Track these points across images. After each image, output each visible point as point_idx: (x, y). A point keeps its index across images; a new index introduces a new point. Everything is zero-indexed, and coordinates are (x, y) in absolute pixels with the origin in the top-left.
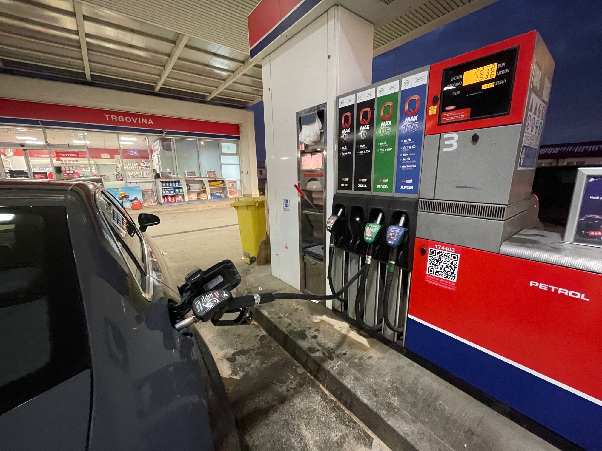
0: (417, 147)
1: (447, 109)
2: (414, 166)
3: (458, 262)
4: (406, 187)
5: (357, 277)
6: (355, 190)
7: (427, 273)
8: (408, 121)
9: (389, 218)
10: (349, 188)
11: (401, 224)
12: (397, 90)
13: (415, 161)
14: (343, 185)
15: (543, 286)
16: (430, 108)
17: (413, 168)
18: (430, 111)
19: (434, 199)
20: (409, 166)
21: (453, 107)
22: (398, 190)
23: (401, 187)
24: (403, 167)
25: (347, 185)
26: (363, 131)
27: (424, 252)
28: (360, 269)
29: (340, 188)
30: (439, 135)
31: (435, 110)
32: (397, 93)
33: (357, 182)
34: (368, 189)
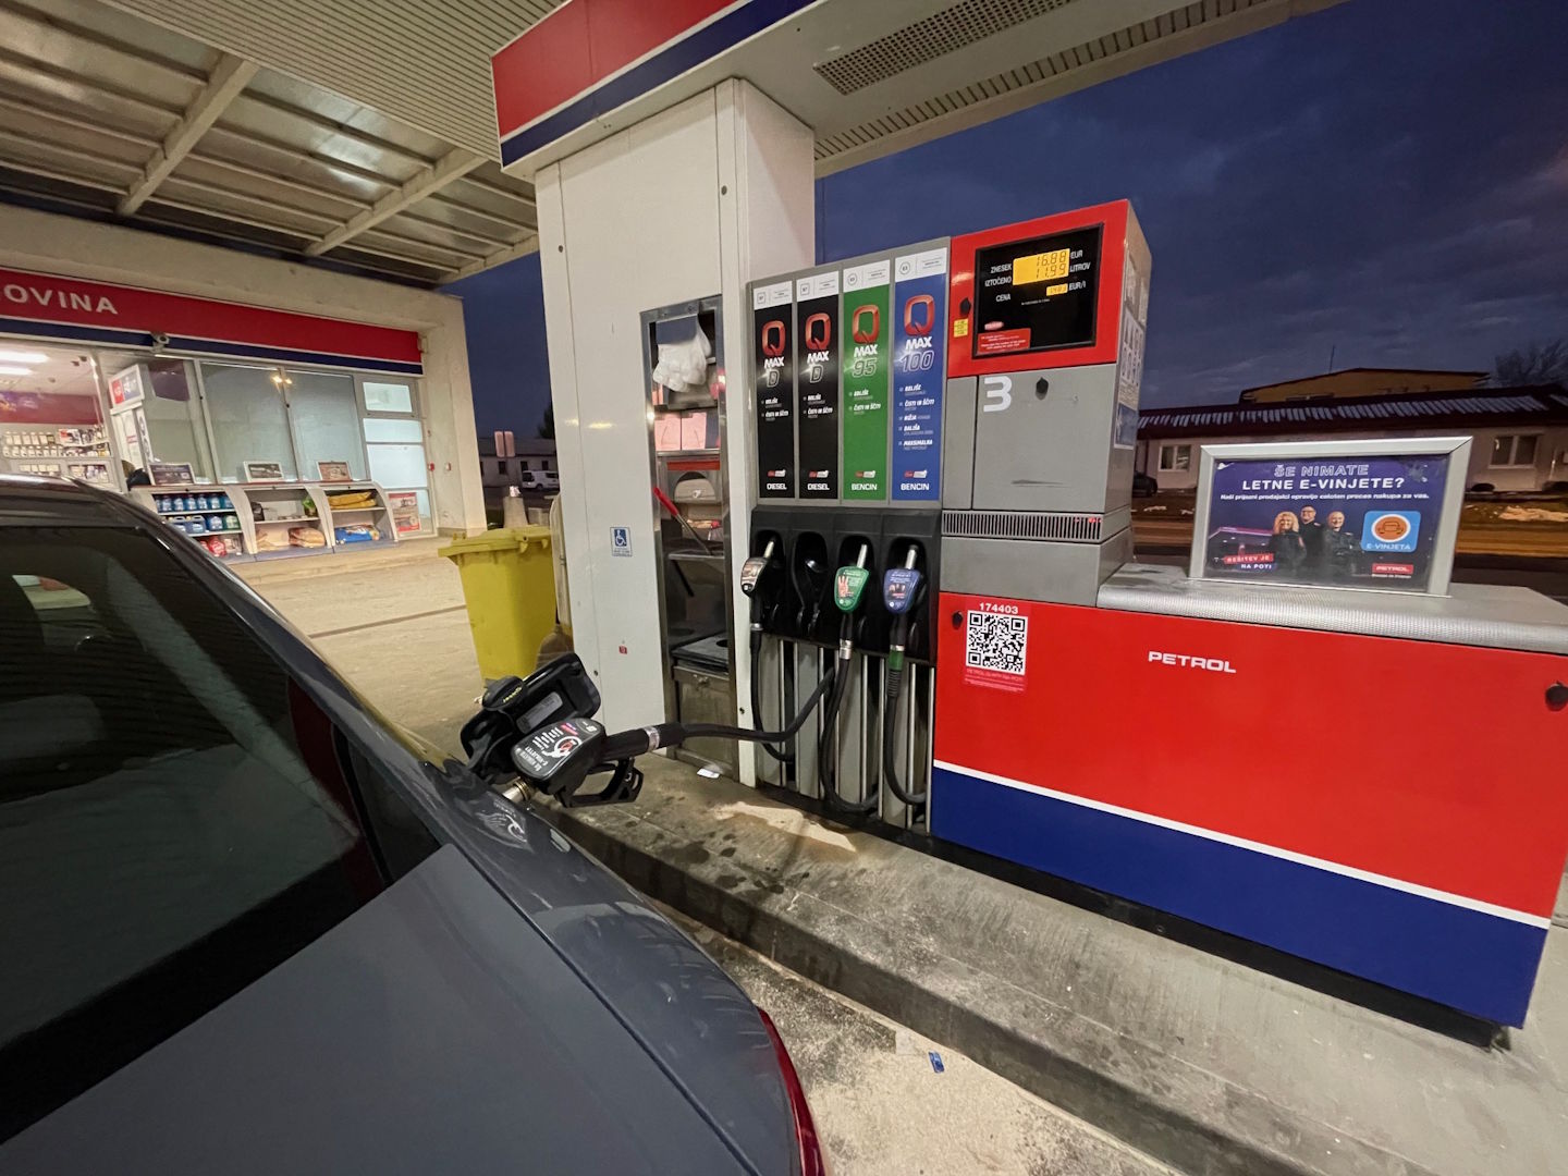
0: (932, 401)
1: (988, 326)
2: (930, 442)
3: (1025, 633)
4: (915, 487)
5: (814, 700)
6: (801, 497)
7: (967, 664)
8: (911, 348)
9: (883, 556)
10: (789, 493)
11: (910, 564)
12: (886, 281)
13: (931, 432)
14: (771, 486)
15: (1168, 659)
16: (956, 323)
17: (928, 446)
18: (956, 329)
19: (972, 509)
20: (920, 442)
21: (999, 325)
22: (898, 494)
23: (904, 487)
24: (906, 443)
25: (781, 487)
26: (814, 365)
27: (958, 621)
28: (822, 678)
29: (764, 493)
30: (975, 378)
31: (966, 327)
32: (886, 287)
33: (805, 481)
34: (832, 493)
